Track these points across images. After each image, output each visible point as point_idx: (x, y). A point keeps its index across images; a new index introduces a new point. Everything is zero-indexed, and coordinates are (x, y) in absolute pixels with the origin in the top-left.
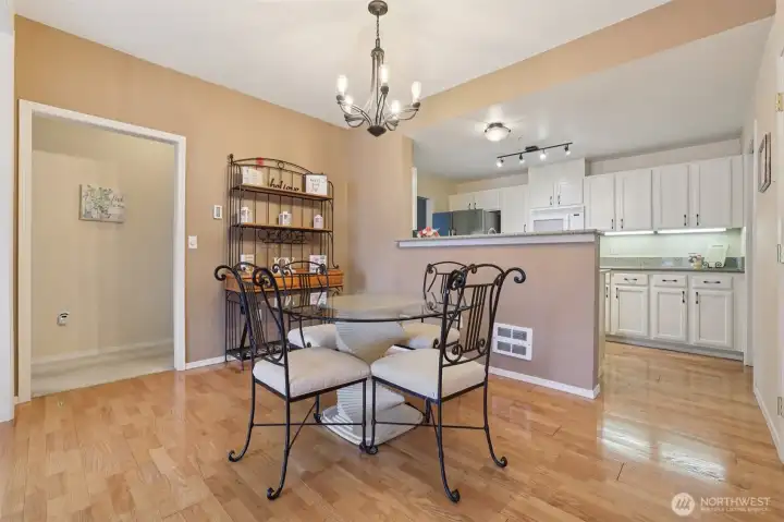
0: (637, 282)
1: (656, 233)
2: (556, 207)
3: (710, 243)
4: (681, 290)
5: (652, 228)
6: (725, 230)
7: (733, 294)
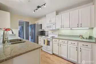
0: (65, 43)
1: (71, 29)
2: (50, 23)
3: (85, 32)
4: (76, 47)
5: (70, 28)
6: (88, 28)
7: (92, 50)
